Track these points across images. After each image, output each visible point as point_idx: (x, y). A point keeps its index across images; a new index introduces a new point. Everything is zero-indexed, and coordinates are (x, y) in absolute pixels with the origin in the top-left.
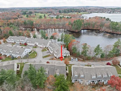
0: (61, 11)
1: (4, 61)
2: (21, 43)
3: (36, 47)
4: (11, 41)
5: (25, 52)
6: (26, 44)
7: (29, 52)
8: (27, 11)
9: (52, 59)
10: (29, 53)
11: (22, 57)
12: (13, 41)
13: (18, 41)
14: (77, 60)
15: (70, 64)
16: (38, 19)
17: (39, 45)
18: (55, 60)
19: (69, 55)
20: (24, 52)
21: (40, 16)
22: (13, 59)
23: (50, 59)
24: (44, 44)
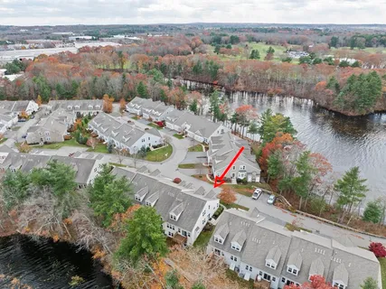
0: (341, 40)
1: (93, 150)
2: (150, 120)
3: (180, 137)
4: (134, 111)
5: (143, 141)
6: (161, 125)
7: (156, 144)
8: (225, 35)
9: (200, 177)
10: (155, 147)
11: (131, 153)
12: (138, 112)
13: (147, 113)
14: (271, 202)
15: (236, 202)
16: (245, 59)
17: (190, 134)
18: (206, 180)
19: (258, 180)
20: (140, 140)
21: (253, 51)
22: (110, 152)
23: (192, 176)
24: (203, 132)
